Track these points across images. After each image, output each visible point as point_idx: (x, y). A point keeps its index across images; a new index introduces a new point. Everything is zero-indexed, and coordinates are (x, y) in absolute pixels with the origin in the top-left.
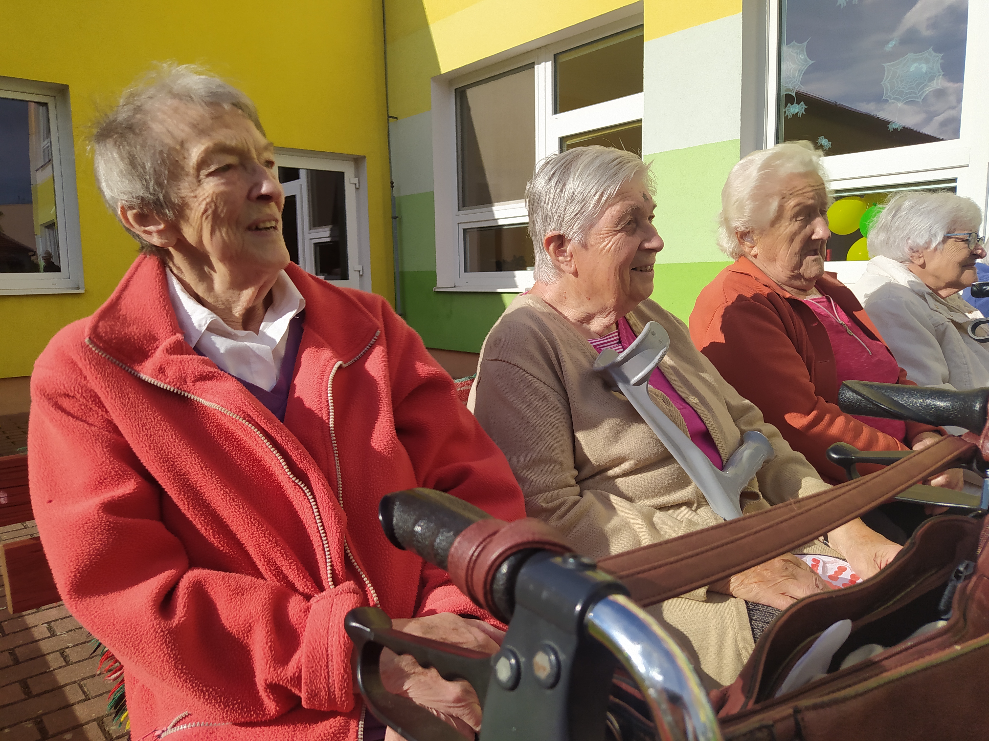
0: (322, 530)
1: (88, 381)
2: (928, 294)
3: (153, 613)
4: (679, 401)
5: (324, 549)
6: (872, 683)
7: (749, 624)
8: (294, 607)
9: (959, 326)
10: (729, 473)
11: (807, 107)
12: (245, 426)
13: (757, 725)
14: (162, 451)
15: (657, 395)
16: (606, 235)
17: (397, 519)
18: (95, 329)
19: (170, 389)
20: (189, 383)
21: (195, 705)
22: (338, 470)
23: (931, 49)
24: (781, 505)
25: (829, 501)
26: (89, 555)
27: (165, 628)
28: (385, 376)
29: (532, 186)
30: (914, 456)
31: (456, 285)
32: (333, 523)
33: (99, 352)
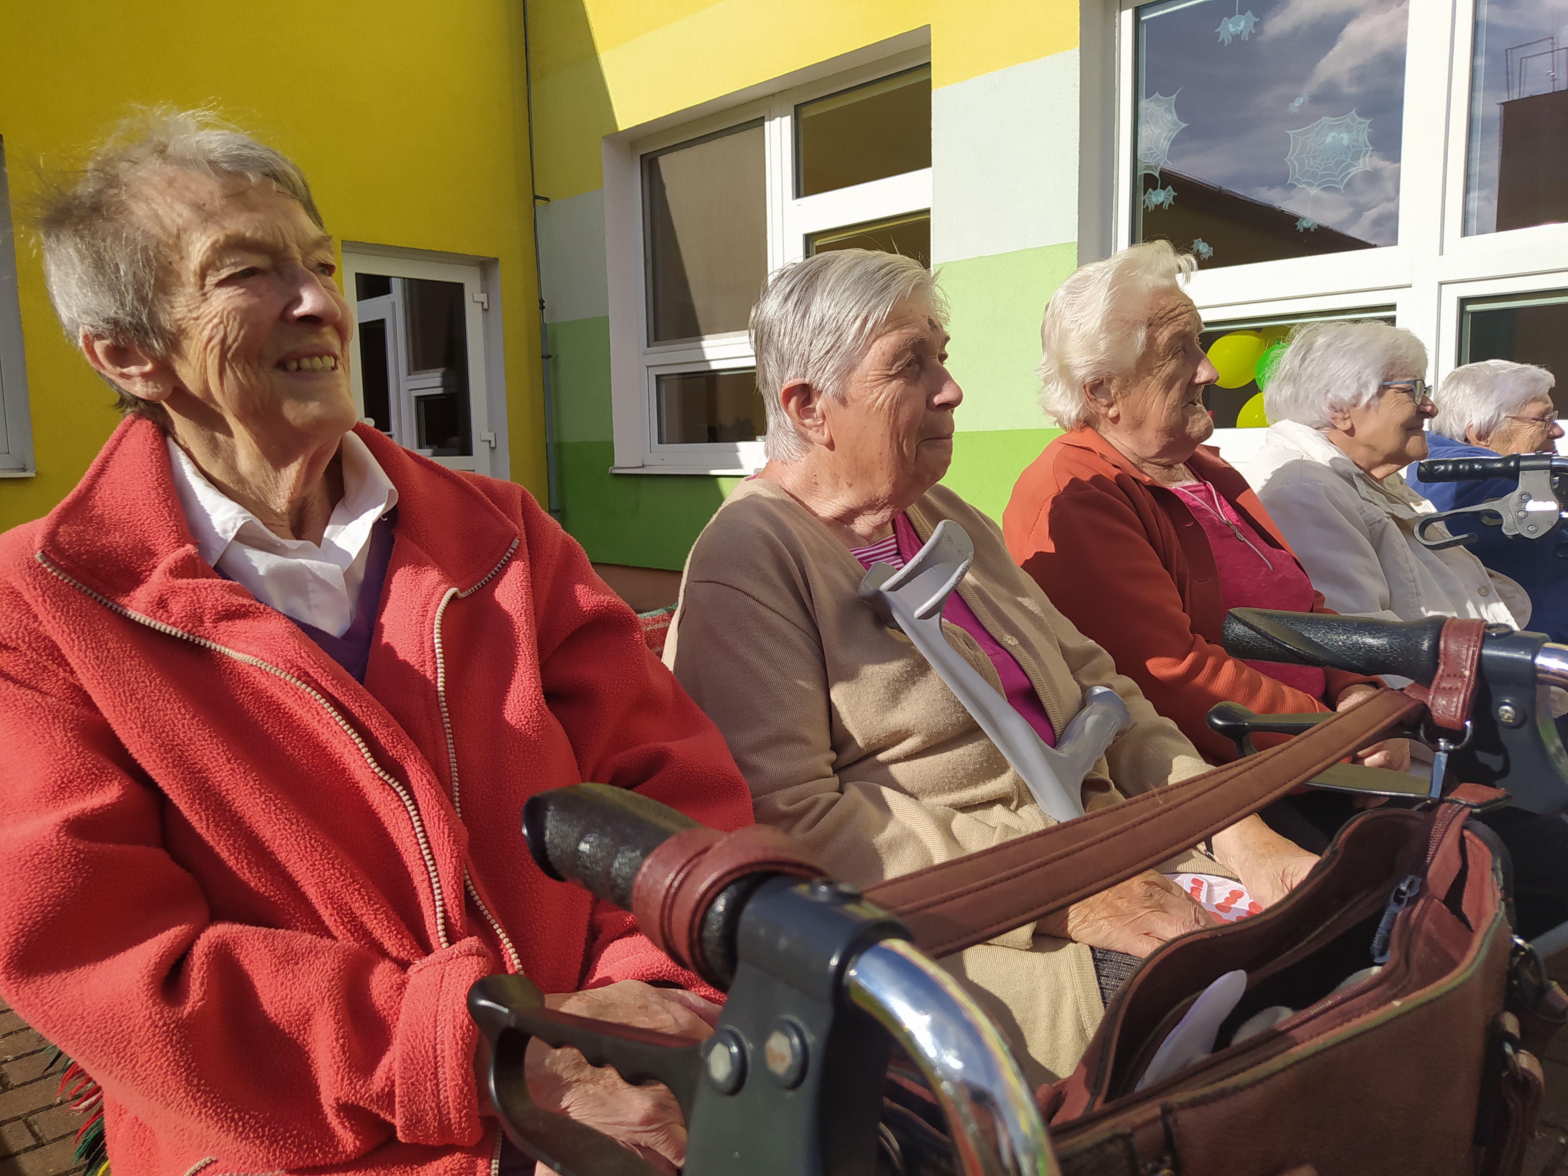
0: (428, 854)
1: (41, 622)
2: (1358, 475)
3: (151, 996)
4: (990, 643)
5: (431, 885)
6: (1277, 1063)
7: (1096, 983)
8: (380, 981)
9: (1403, 525)
10: (1066, 750)
11: (1176, 194)
12: (301, 691)
13: (1108, 1135)
14: (164, 735)
15: (955, 634)
16: (875, 383)
17: (551, 834)
18: (51, 537)
19: (176, 633)
20: (208, 624)
21: (222, 1143)
22: (452, 760)
23: (1353, 112)
24: (1139, 797)
25: (1210, 790)
26: (40, 906)
27: (171, 1018)
28: (525, 611)
29: (759, 312)
30: (1335, 720)
31: (645, 463)
32: (446, 843)
33: (59, 575)
